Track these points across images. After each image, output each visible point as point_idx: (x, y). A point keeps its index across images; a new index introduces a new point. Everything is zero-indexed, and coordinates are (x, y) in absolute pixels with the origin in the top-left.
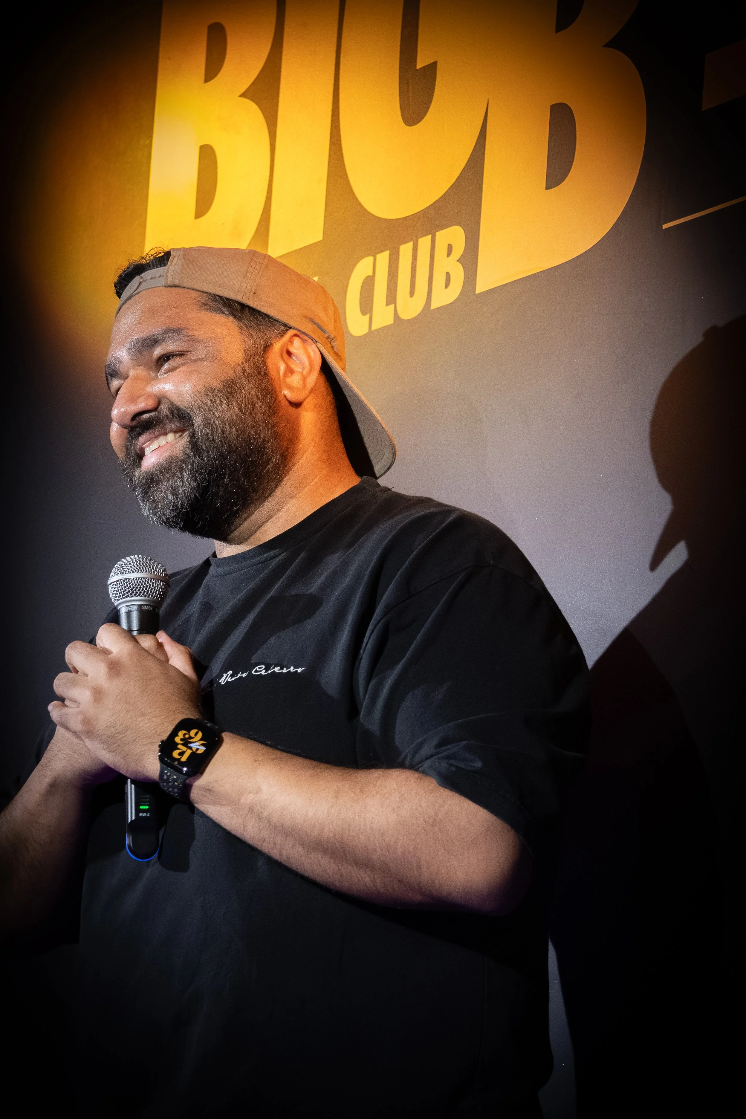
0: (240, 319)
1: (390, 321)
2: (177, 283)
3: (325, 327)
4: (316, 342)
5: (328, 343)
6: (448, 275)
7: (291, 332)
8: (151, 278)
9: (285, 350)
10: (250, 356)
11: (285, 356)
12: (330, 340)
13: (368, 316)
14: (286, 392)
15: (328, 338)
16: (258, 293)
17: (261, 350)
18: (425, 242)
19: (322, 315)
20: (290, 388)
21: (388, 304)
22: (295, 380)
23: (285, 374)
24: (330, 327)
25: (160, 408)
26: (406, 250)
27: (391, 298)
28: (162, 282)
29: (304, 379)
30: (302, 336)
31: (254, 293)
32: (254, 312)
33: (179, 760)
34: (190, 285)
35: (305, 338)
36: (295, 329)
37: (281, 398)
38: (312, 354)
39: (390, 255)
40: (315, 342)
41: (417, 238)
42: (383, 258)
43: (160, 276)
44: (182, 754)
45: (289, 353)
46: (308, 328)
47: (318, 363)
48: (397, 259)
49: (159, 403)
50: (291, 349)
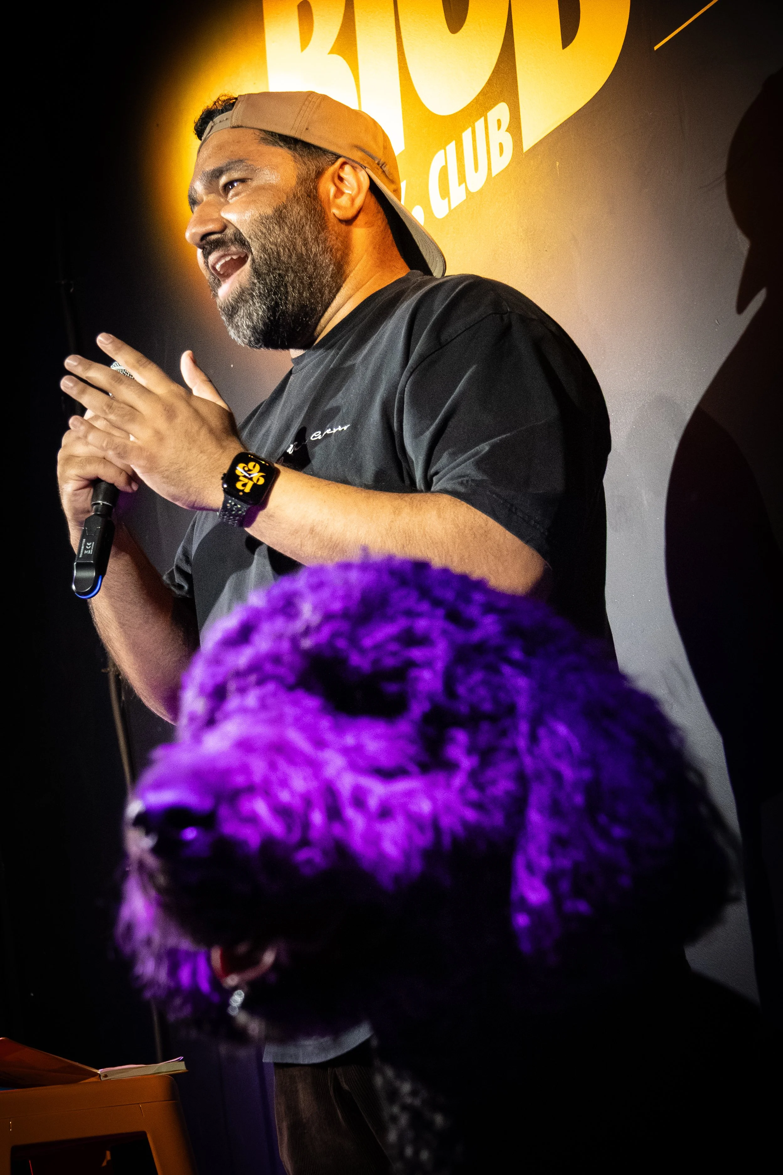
0: (295, 150)
1: (463, 197)
2: (240, 124)
3: (374, 154)
4: (365, 167)
5: (379, 168)
6: (501, 145)
7: (340, 161)
8: (220, 122)
9: (336, 176)
10: (302, 181)
11: (337, 181)
12: (381, 166)
13: (447, 199)
14: (335, 211)
15: (378, 164)
16: (310, 128)
17: (313, 175)
18: (480, 124)
19: (372, 143)
20: (339, 207)
21: (460, 184)
22: (344, 201)
23: (336, 196)
24: (379, 154)
25: (226, 231)
26: (467, 135)
27: (462, 179)
28: (228, 124)
29: (353, 200)
30: (350, 162)
31: (307, 129)
32: (307, 146)
33: (243, 491)
34: (249, 125)
35: (356, 165)
36: (344, 157)
37: (331, 217)
38: (362, 179)
39: (456, 144)
40: (364, 169)
41: (474, 123)
42: (451, 147)
43: (227, 119)
44: (244, 485)
45: (341, 179)
46: (357, 155)
47: (366, 184)
48: (462, 145)
49: (225, 228)
50: (342, 175)
